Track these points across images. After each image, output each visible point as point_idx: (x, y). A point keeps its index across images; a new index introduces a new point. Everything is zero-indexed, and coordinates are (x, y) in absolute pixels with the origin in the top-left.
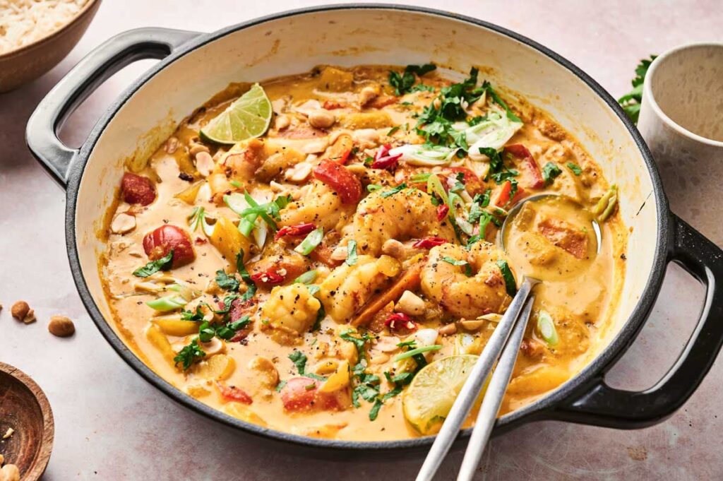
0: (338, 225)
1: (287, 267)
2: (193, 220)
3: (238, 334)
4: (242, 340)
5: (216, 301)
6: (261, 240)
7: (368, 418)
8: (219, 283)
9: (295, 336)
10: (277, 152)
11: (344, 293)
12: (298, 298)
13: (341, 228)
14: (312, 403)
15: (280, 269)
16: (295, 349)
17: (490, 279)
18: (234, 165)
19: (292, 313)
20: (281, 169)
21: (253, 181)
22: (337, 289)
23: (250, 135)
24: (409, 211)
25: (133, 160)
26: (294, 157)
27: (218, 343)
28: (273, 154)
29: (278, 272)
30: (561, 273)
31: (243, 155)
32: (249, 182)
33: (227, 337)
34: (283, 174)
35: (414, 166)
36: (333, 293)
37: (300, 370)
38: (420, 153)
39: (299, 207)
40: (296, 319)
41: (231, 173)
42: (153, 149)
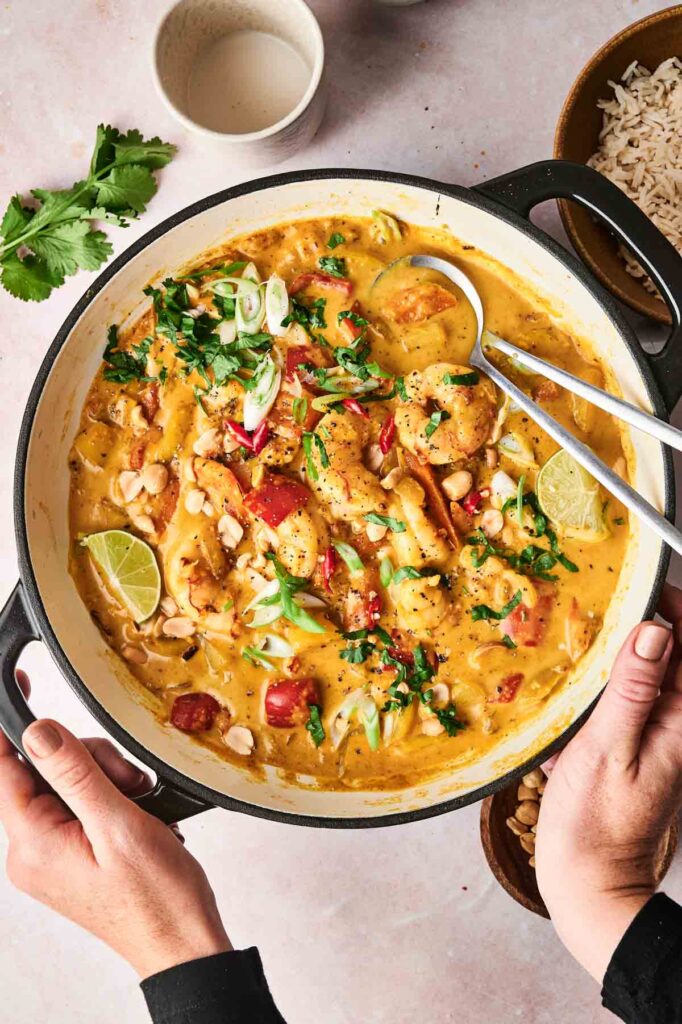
0: (329, 519)
1: (368, 589)
2: (257, 663)
3: (431, 661)
4: (440, 660)
5: (380, 672)
6: (315, 602)
7: (575, 574)
8: (357, 660)
9: (454, 608)
10: (198, 546)
11: (433, 546)
12: (423, 595)
13: (332, 518)
14: (541, 620)
15: (369, 596)
16: (467, 612)
17: (466, 399)
18: (205, 600)
19: (433, 604)
20: (223, 550)
21: (224, 583)
22: (421, 550)
23: (150, 565)
24: (349, 444)
25: (155, 713)
26: (209, 529)
27: (439, 686)
28: (200, 550)
29: (371, 600)
30: (464, 338)
31: (193, 586)
32: (224, 588)
33: (432, 671)
34: (230, 549)
35: (273, 413)
36: (423, 556)
37: (495, 618)
38: (261, 398)
39: (303, 557)
40: (440, 602)
41: (212, 607)
42: (137, 684)
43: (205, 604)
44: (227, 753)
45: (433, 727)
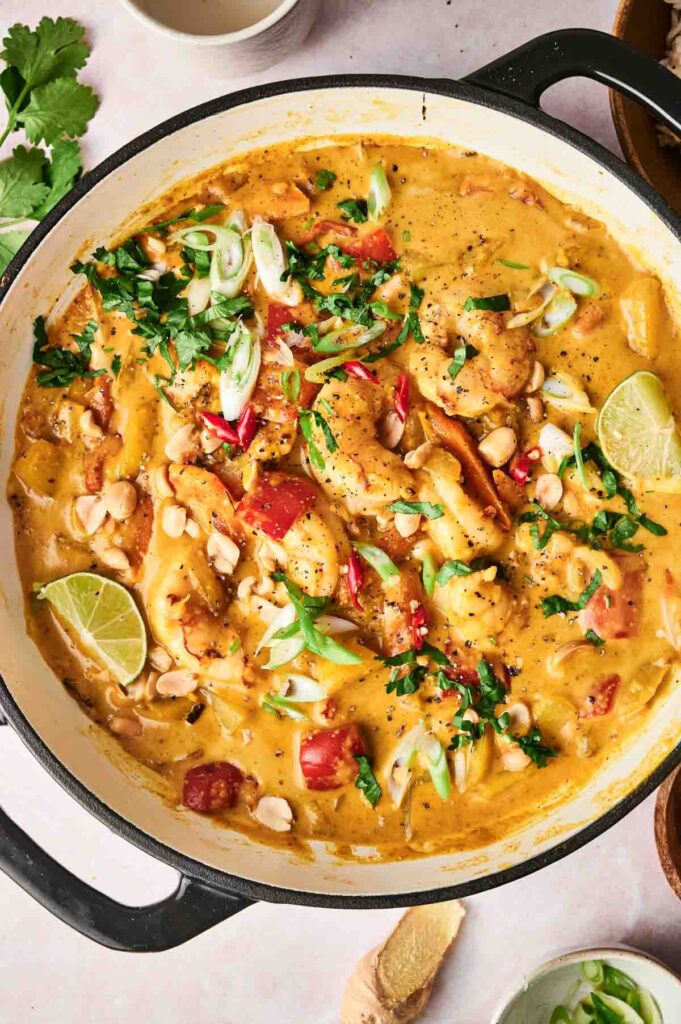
0: (345, 517)
1: (408, 597)
2: (283, 713)
3: (501, 676)
4: (511, 673)
5: (439, 700)
6: (344, 625)
7: (663, 538)
8: (407, 690)
9: (519, 604)
10: (186, 578)
11: (481, 530)
12: (478, 595)
13: (349, 514)
14: (631, 603)
15: (410, 608)
16: (536, 607)
18: (204, 644)
19: (493, 604)
20: (218, 578)
21: (226, 620)
22: (467, 537)
23: (129, 611)
24: (359, 418)
25: (163, 796)
26: (196, 554)
27: (513, 706)
28: (189, 583)
29: (413, 612)
31: (187, 629)
32: (227, 625)
33: (503, 690)
34: (226, 575)
36: (471, 544)
37: (573, 609)
38: (239, 378)
39: (321, 570)
40: (501, 600)
41: (214, 651)
43: (204, 648)
44: (261, 833)
45: (516, 760)
